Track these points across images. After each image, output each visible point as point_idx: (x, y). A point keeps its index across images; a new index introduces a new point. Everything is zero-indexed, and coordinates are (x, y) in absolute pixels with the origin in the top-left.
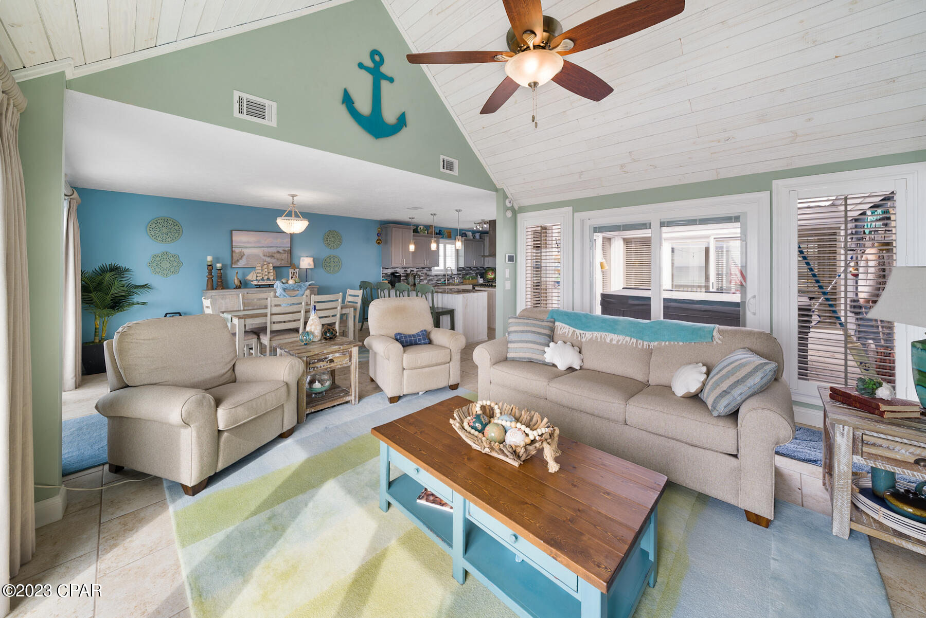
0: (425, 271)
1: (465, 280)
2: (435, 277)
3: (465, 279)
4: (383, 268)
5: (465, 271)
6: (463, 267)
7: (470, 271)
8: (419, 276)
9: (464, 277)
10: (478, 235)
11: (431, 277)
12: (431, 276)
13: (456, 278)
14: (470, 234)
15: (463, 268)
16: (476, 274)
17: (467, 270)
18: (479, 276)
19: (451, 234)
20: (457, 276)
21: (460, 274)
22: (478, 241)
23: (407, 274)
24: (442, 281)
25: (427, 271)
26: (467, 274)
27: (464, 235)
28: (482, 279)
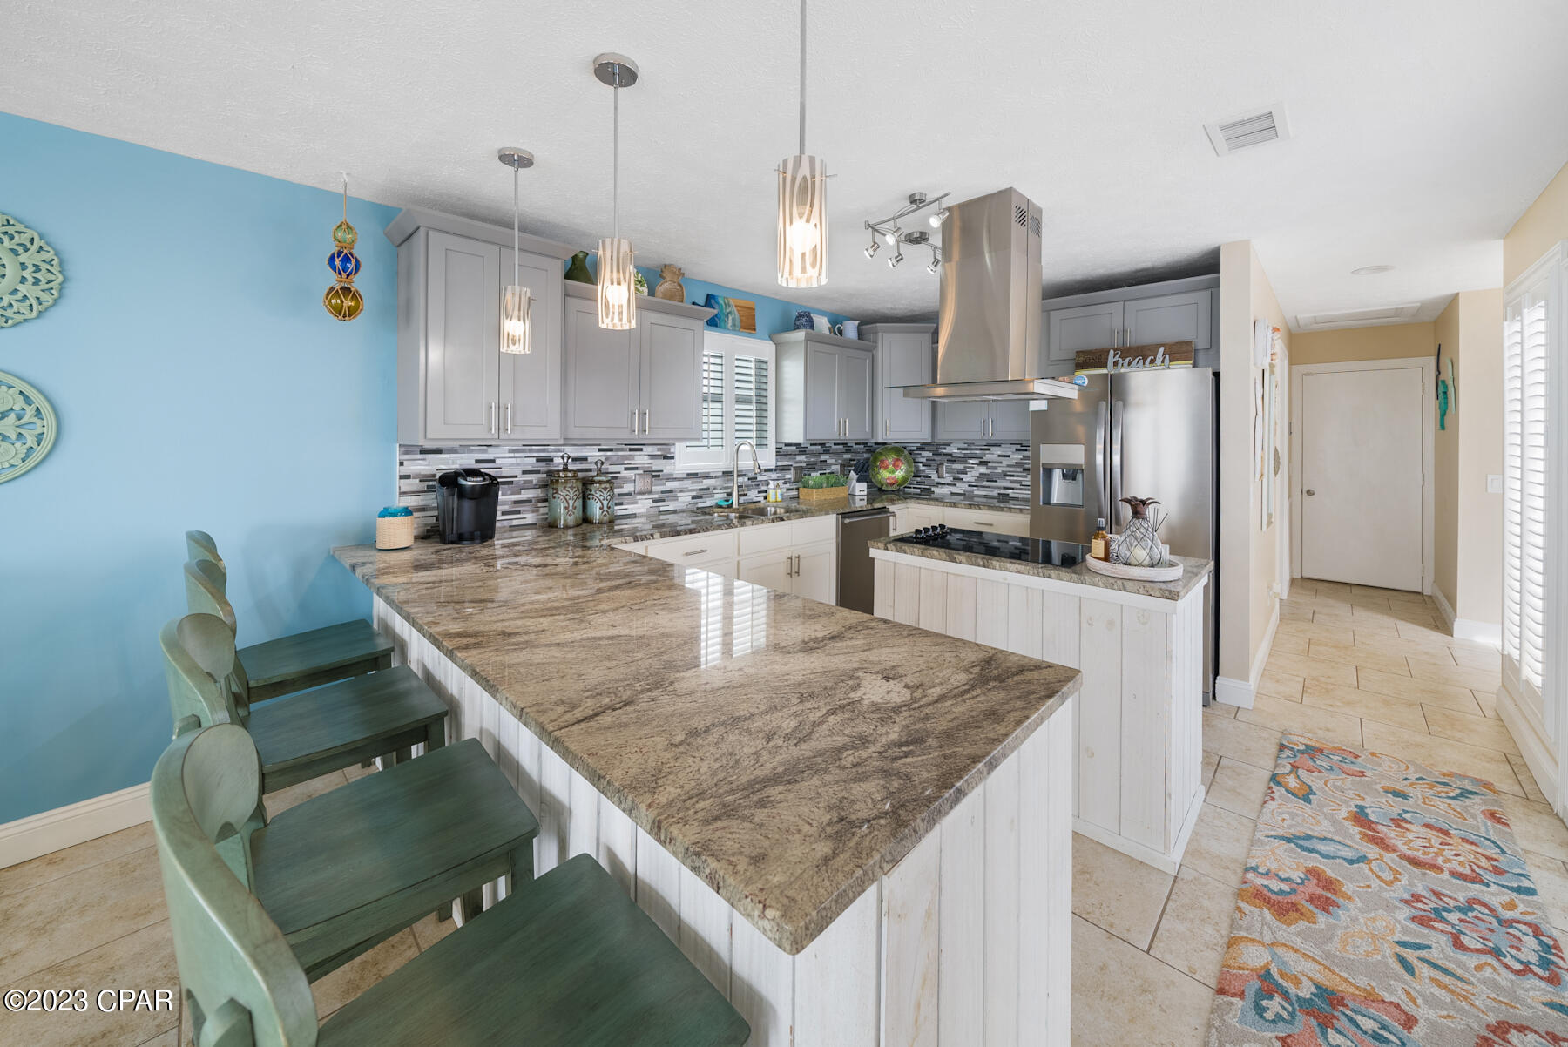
0: (641, 459)
1: (804, 491)
2: (688, 484)
3: (806, 486)
4: (407, 449)
5: (802, 458)
6: (799, 439)
7: (824, 457)
8: (611, 482)
9: (800, 481)
10: (850, 329)
11: (669, 485)
12: (670, 478)
13: (772, 484)
14: (822, 324)
15: (798, 445)
16: (843, 465)
17: (813, 454)
18: (853, 476)
19: (753, 317)
20: (774, 475)
21: (785, 469)
22: (848, 345)
23: (549, 473)
24: (719, 496)
25: (653, 457)
26: (812, 467)
27: (803, 321)
28: (864, 486)
